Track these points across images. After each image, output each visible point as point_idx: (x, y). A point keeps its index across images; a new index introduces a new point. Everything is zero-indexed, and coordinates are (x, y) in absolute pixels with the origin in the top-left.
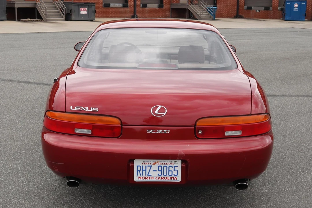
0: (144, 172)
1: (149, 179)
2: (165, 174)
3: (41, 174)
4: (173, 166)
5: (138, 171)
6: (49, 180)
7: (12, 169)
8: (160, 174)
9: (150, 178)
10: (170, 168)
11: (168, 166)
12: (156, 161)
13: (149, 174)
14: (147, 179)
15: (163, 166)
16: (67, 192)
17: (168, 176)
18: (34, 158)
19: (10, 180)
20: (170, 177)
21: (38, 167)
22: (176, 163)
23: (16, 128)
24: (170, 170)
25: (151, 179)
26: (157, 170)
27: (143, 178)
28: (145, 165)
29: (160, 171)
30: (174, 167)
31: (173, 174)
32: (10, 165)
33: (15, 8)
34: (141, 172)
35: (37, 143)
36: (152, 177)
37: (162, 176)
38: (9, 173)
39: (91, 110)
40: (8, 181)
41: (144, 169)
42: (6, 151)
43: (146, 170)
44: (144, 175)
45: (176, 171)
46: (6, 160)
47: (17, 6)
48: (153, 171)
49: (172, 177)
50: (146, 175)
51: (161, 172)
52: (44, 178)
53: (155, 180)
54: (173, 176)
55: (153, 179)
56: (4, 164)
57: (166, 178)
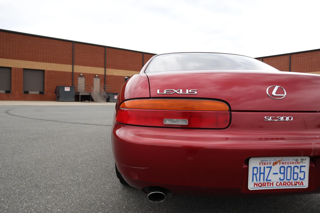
0: (262, 176)
1: (268, 186)
2: (289, 178)
3: (103, 185)
4: (299, 165)
5: (253, 174)
6: (112, 192)
7: (74, 180)
8: (282, 178)
9: (269, 184)
10: (296, 168)
11: (293, 166)
12: (278, 159)
13: (268, 179)
14: (265, 185)
15: (286, 166)
16: (133, 204)
17: (292, 180)
18: (94, 171)
19: (70, 192)
20: (295, 182)
21: (99, 178)
22: (303, 161)
23: (78, 149)
24: (295, 172)
25: (270, 186)
26: (278, 172)
27: (260, 185)
28: (264, 166)
29: (282, 173)
30: (301, 167)
31: (299, 176)
32: (72, 177)
33: (79, 95)
34: (258, 176)
35: (96, 159)
36: (272, 183)
37: (285, 180)
38: (70, 184)
39: (187, 93)
40: (69, 193)
41: (262, 171)
42: (69, 165)
43: (264, 173)
44: (262, 181)
45: (303, 173)
46: (68, 173)
47: (80, 94)
48: (274, 174)
49: (297, 182)
50: (264, 180)
51: (283, 175)
52: (106, 189)
53: (275, 187)
54: (299, 180)
55: (273, 186)
56: (66, 176)
57: (289, 184)
